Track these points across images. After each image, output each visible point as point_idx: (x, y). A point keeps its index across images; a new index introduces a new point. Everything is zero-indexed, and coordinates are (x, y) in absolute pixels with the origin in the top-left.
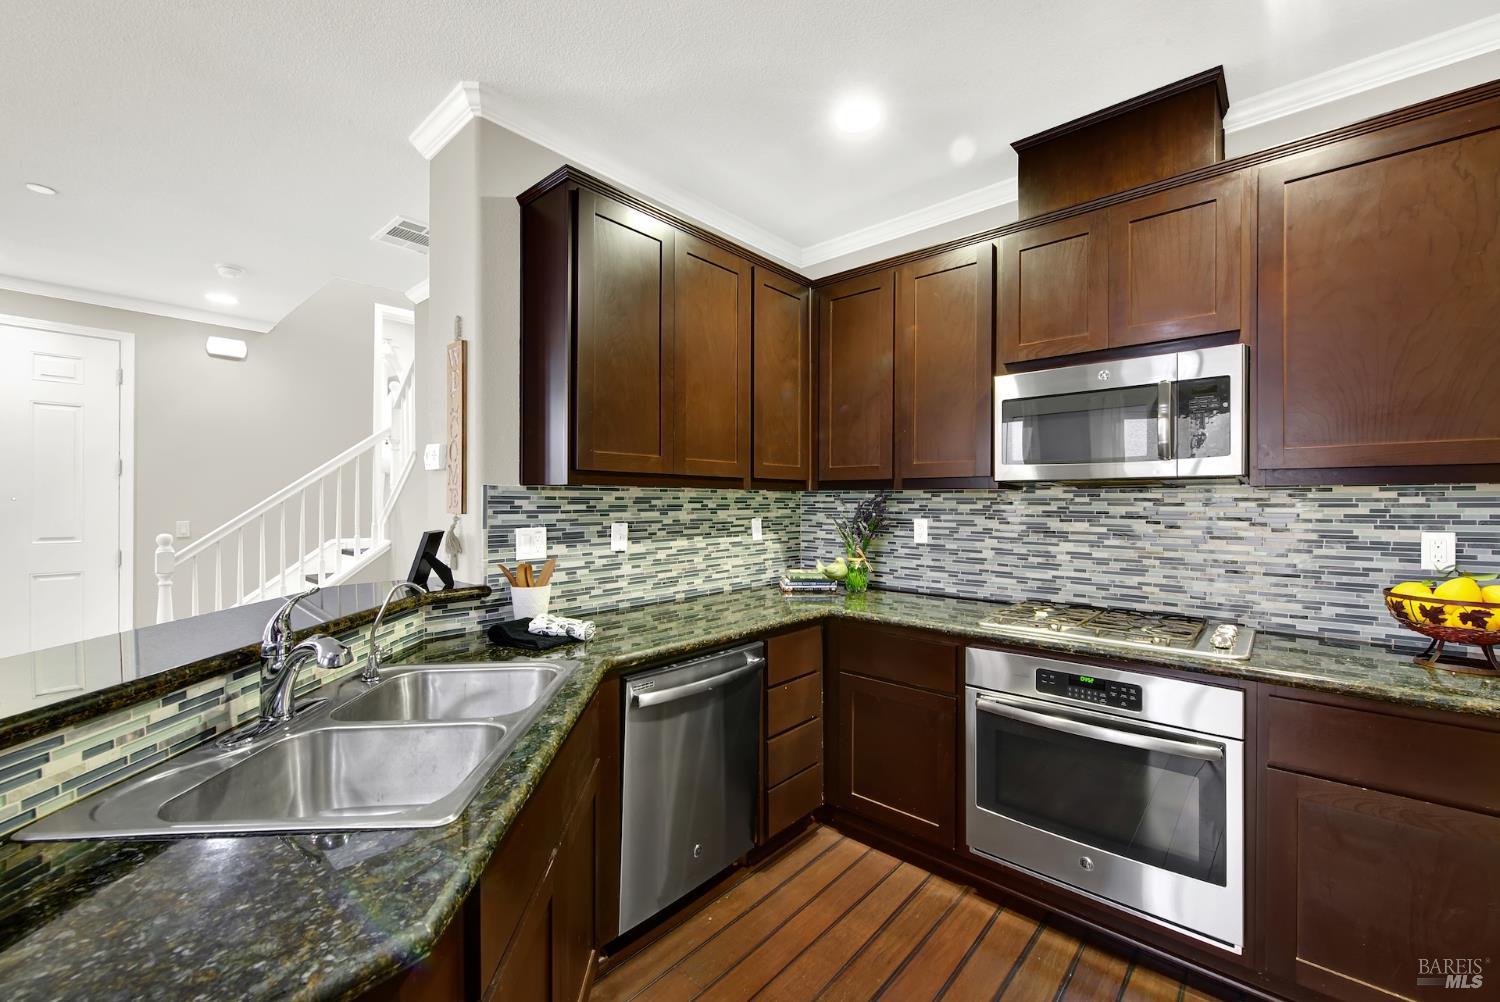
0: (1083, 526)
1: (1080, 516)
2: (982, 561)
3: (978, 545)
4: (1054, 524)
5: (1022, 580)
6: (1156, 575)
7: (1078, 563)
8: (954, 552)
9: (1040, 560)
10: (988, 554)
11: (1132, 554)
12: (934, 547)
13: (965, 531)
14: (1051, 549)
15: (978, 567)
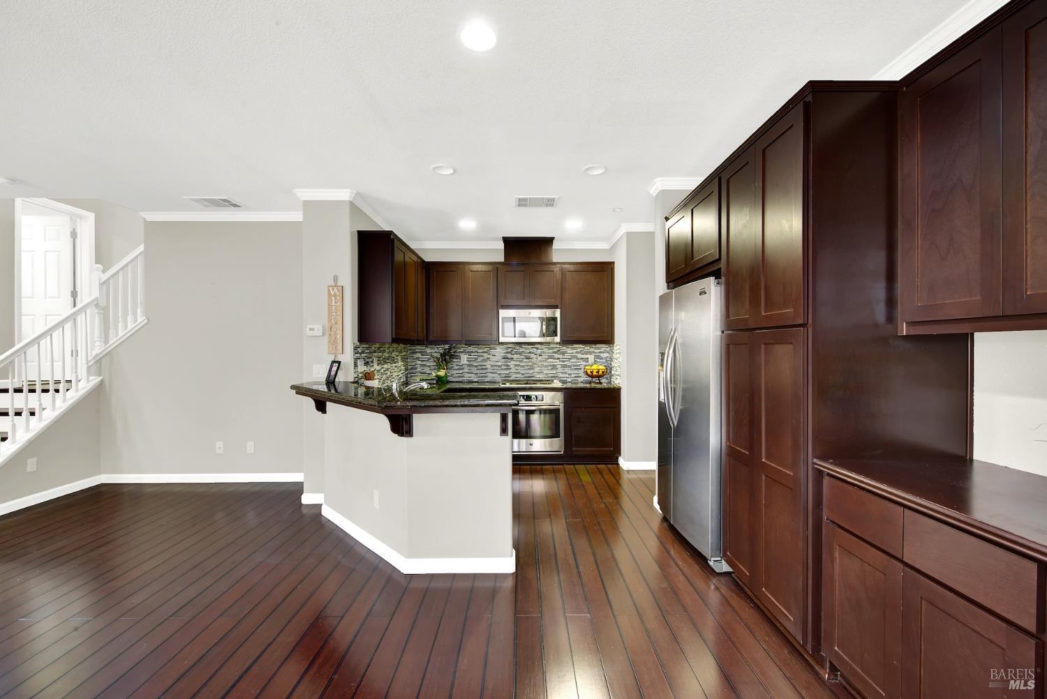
0: (518, 356)
1: (516, 353)
2: (486, 369)
3: (485, 363)
4: (509, 356)
5: (500, 374)
6: (537, 370)
7: (516, 368)
8: (476, 366)
9: (505, 367)
10: (488, 366)
11: (530, 364)
12: (469, 366)
13: (480, 359)
14: (509, 364)
15: (485, 371)
